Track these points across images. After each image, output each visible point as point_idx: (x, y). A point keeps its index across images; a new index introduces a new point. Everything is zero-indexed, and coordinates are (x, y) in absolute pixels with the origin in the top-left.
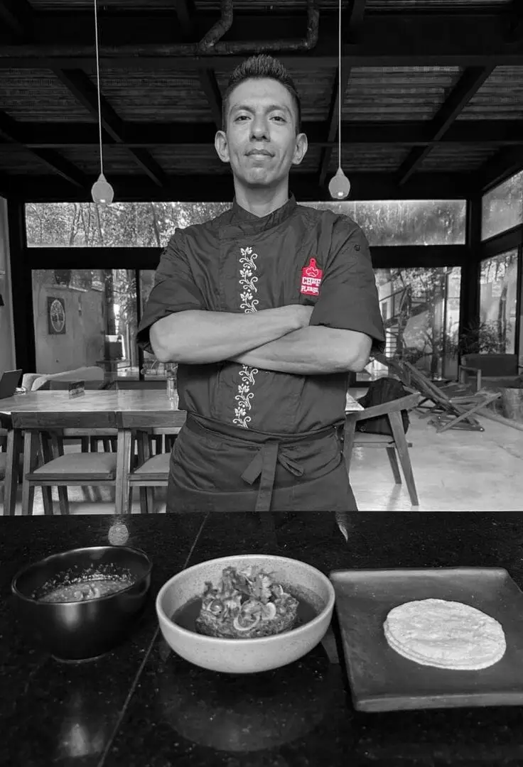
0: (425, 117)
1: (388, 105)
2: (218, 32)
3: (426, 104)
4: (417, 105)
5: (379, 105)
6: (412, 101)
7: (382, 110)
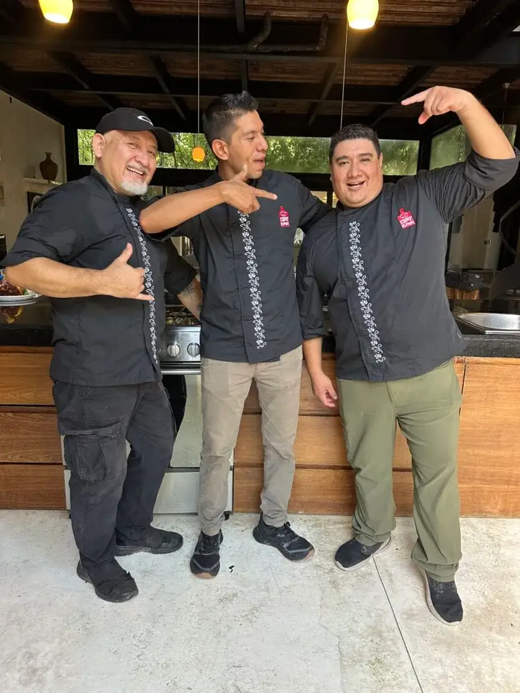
0: (392, 84)
1: (366, 76)
2: (261, 39)
3: (394, 76)
4: (387, 76)
5: (360, 76)
6: (384, 74)
7: (363, 78)
